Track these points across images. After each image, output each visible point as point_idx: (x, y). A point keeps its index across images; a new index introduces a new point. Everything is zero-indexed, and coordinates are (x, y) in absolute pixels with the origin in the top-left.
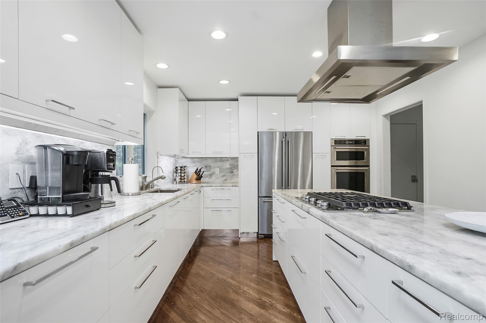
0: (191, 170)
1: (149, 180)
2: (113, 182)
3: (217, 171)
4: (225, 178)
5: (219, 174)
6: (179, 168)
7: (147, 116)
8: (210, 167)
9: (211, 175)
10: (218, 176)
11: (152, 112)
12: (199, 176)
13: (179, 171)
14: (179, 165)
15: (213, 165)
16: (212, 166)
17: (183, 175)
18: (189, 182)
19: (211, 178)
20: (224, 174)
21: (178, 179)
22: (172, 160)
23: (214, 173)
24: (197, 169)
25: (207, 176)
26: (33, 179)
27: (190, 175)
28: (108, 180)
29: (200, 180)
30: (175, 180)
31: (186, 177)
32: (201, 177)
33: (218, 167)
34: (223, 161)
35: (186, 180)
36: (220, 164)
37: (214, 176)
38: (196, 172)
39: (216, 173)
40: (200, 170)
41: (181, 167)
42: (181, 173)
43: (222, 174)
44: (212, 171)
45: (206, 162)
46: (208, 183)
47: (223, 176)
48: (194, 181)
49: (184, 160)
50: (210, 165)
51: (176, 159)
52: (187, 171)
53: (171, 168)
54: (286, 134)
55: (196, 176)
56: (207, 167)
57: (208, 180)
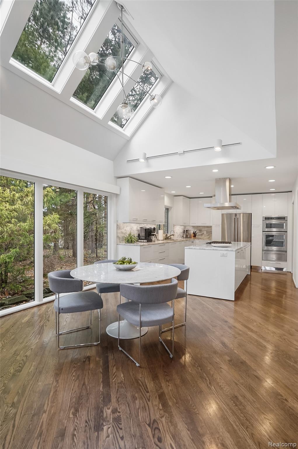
1: (168, 236)
2: (155, 235)
3: (205, 232)
4: (209, 236)
6: (185, 231)
7: (169, 210)
8: (202, 230)
9: (202, 235)
10: (205, 235)
11: (171, 208)
12: (195, 235)
13: (185, 232)
14: (186, 229)
15: (203, 229)
16: (203, 230)
17: (187, 234)
18: (190, 238)
21: (185, 236)
22: (182, 227)
23: (203, 233)
24: (194, 232)
25: (200, 235)
26: (139, 234)
29: (195, 236)
30: (183, 236)
31: (189, 235)
32: (196, 235)
35: (189, 237)
36: (206, 229)
37: (203, 235)
38: (193, 233)
40: (196, 232)
41: (186, 231)
42: (186, 233)
44: (203, 232)
45: (199, 228)
46: (200, 238)
47: (208, 235)
48: (193, 237)
49: (188, 227)
50: (201, 229)
51: (185, 226)
52: (190, 232)
53: (182, 231)
54: (236, 215)
55: (193, 235)
56: (200, 231)
57: (200, 237)
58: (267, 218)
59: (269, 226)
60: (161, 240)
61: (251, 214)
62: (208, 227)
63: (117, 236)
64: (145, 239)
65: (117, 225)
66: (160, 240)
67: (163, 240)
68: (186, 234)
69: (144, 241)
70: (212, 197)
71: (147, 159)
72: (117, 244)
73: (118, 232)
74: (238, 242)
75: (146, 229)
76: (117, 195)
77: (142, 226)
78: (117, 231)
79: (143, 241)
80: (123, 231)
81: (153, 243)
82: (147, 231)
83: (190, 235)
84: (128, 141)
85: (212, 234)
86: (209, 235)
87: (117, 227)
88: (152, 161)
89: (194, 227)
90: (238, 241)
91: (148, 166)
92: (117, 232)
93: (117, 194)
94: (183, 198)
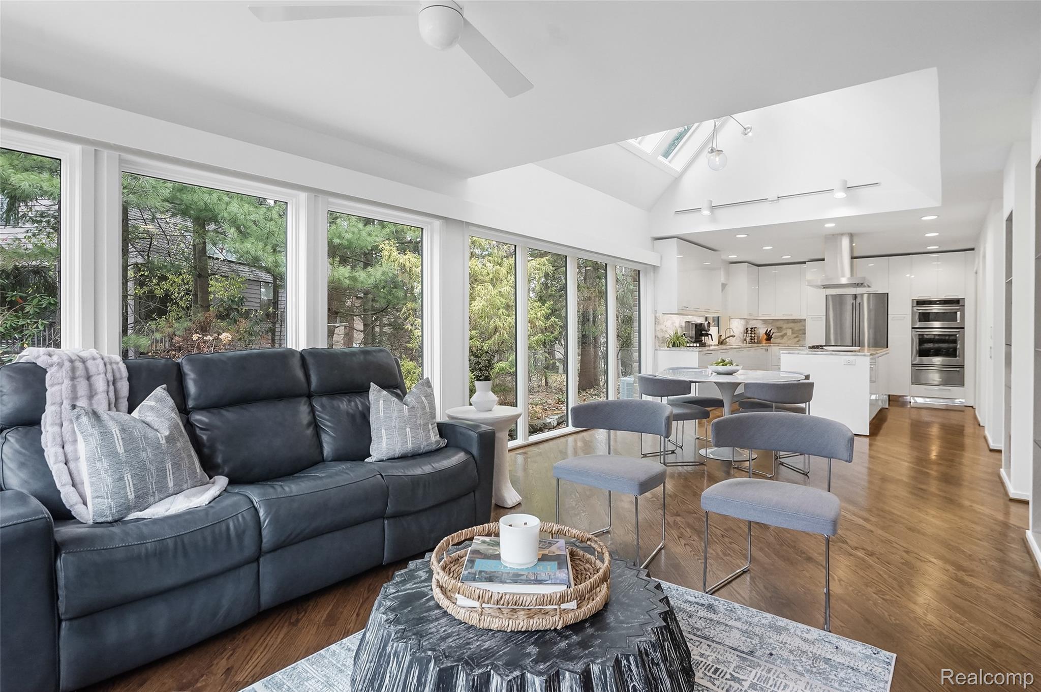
0: (762, 331)
1: (723, 338)
2: (710, 336)
3: (789, 332)
4: (797, 339)
5: (791, 335)
6: (750, 329)
8: (781, 328)
9: (782, 336)
10: (789, 337)
12: (769, 337)
13: (750, 332)
14: (750, 326)
15: (785, 326)
16: (784, 328)
17: (753, 335)
18: (759, 342)
19: (781, 339)
21: (748, 339)
22: (743, 322)
23: (786, 334)
24: (766, 330)
25: (778, 337)
27: (761, 335)
28: (707, 335)
29: (770, 340)
30: (745, 340)
31: (756, 338)
32: (771, 337)
33: (791, 328)
34: (795, 323)
35: (756, 341)
36: (791, 325)
37: (785, 337)
38: (766, 333)
39: (788, 334)
40: (770, 331)
41: (752, 328)
42: (751, 333)
43: (795, 335)
44: (784, 332)
45: (777, 323)
46: (779, 343)
47: (795, 338)
48: (764, 342)
49: (754, 321)
50: (781, 326)
51: (747, 320)
52: (758, 332)
53: (742, 329)
54: (855, 297)
55: (765, 337)
56: (779, 329)
57: (778, 341)
58: (920, 303)
59: (925, 317)
60: (714, 345)
61: (888, 294)
62: (794, 321)
63: (655, 336)
64: (696, 342)
65: (656, 317)
67: (718, 345)
68: (751, 335)
69: (695, 345)
70: (804, 263)
71: (713, 208)
72: (656, 350)
73: (657, 329)
74: (860, 347)
75: (696, 325)
76: (655, 268)
77: (689, 318)
78: (655, 327)
79: (692, 345)
80: (663, 327)
81: (707, 349)
82: (698, 327)
83: (758, 337)
84: (677, 180)
85: (805, 334)
86: (797, 337)
87: (655, 321)
88: (719, 213)
89: (765, 321)
91: (713, 219)
92: (655, 330)
93: (654, 266)
94: (748, 267)
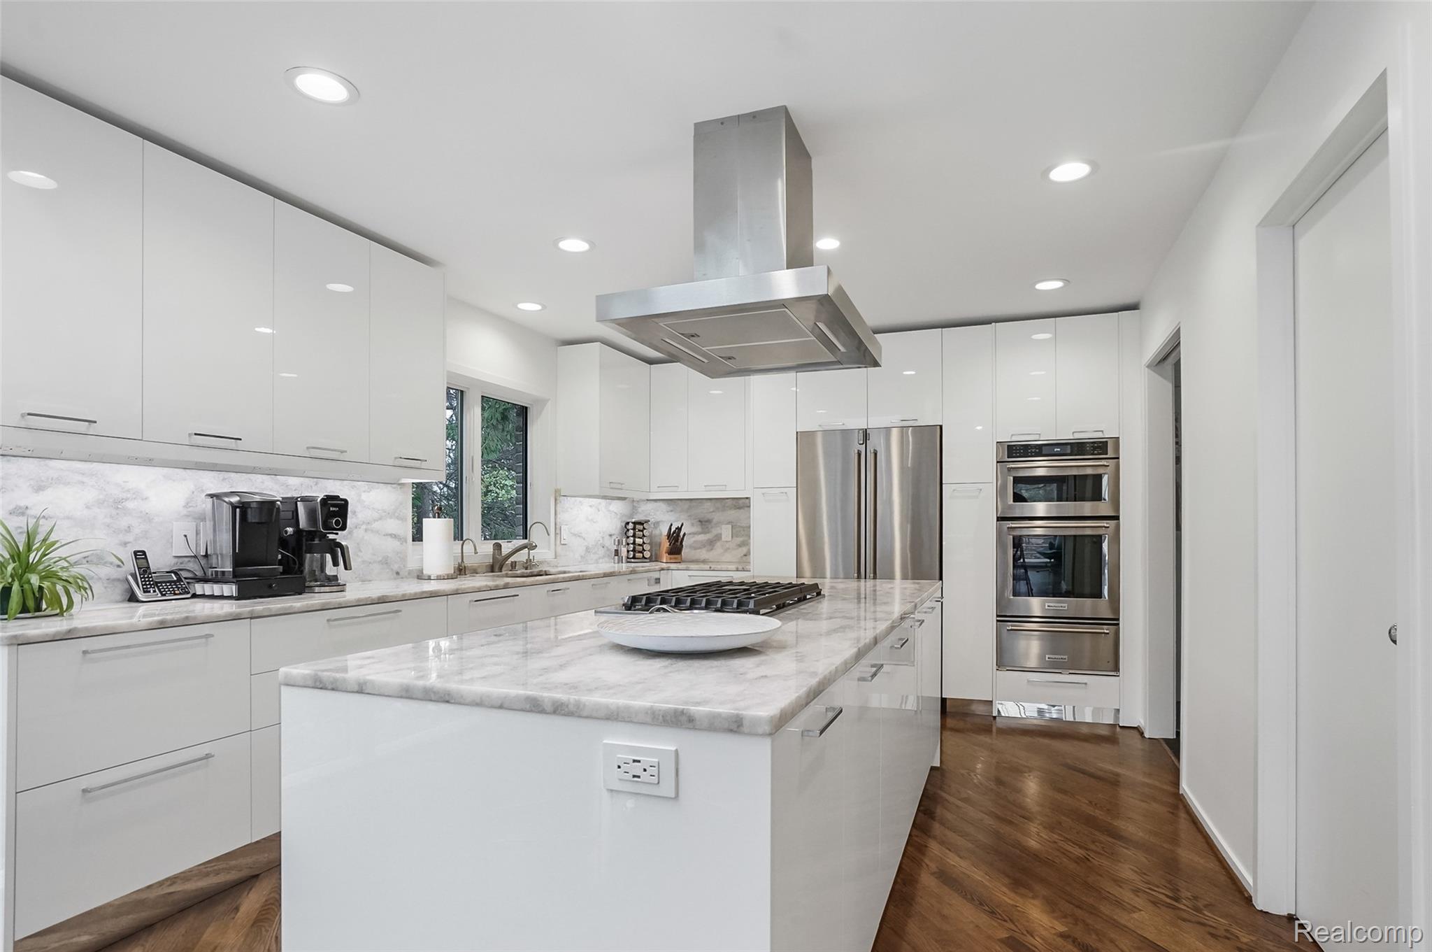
3: (726, 532)
5: (730, 539)
6: (631, 526)
8: (709, 521)
9: (711, 544)
10: (727, 545)
12: (676, 545)
13: (631, 532)
14: (635, 518)
15: (717, 517)
16: (714, 521)
17: (639, 541)
18: (655, 558)
19: (712, 549)
20: (741, 539)
21: (625, 552)
22: (620, 507)
23: (718, 537)
24: (670, 529)
25: (701, 545)
27: (657, 541)
29: (679, 553)
30: (616, 552)
31: (647, 547)
32: (680, 544)
33: (729, 523)
34: (740, 508)
35: (646, 554)
36: (728, 513)
37: (718, 544)
38: (669, 536)
39: (723, 539)
40: (680, 528)
42: (634, 536)
43: (739, 540)
44: (715, 531)
45: (697, 509)
46: (704, 562)
47: (740, 546)
48: (665, 557)
49: (650, 506)
50: (709, 516)
51: (634, 504)
52: (651, 531)
53: (615, 526)
54: (866, 434)
55: (667, 543)
56: (705, 523)
57: (703, 554)
58: (1016, 451)
59: (1024, 490)
60: (439, 578)
61: (941, 427)
66: (429, 578)
67: (450, 577)
68: (634, 540)
74: (878, 581)
75: (246, 509)
79: (217, 589)
83: (655, 545)
85: (750, 537)
89: (671, 505)
90: (875, 578)
94: (602, 355)
